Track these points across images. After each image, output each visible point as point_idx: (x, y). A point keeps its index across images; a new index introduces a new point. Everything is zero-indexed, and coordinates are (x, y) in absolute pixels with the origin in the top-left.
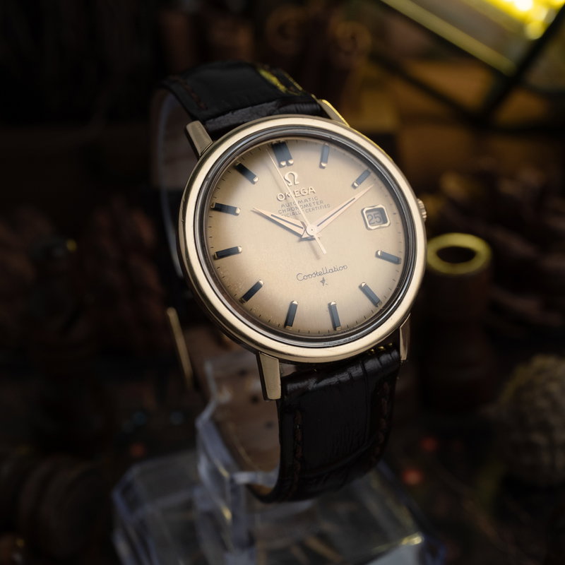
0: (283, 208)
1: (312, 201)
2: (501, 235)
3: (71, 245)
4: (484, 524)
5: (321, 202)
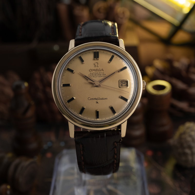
0: (91, 74)
1: (102, 74)
2: (174, 81)
3: (26, 84)
4: (169, 180)
5: (105, 75)
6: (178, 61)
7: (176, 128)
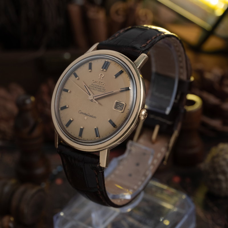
0: (92, 85)
1: (102, 88)
3: (33, 99)
6: (210, 71)
7: (207, 150)
